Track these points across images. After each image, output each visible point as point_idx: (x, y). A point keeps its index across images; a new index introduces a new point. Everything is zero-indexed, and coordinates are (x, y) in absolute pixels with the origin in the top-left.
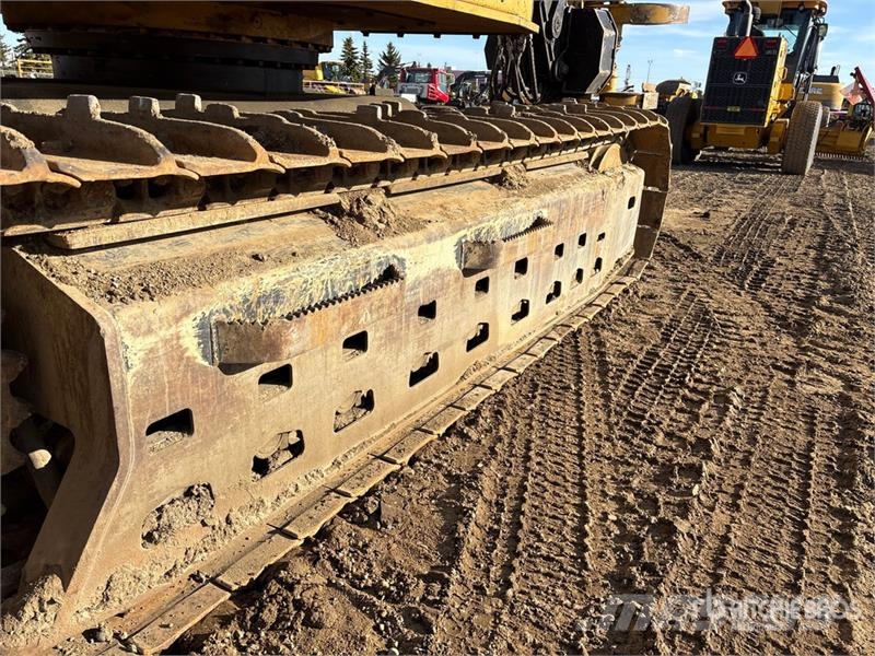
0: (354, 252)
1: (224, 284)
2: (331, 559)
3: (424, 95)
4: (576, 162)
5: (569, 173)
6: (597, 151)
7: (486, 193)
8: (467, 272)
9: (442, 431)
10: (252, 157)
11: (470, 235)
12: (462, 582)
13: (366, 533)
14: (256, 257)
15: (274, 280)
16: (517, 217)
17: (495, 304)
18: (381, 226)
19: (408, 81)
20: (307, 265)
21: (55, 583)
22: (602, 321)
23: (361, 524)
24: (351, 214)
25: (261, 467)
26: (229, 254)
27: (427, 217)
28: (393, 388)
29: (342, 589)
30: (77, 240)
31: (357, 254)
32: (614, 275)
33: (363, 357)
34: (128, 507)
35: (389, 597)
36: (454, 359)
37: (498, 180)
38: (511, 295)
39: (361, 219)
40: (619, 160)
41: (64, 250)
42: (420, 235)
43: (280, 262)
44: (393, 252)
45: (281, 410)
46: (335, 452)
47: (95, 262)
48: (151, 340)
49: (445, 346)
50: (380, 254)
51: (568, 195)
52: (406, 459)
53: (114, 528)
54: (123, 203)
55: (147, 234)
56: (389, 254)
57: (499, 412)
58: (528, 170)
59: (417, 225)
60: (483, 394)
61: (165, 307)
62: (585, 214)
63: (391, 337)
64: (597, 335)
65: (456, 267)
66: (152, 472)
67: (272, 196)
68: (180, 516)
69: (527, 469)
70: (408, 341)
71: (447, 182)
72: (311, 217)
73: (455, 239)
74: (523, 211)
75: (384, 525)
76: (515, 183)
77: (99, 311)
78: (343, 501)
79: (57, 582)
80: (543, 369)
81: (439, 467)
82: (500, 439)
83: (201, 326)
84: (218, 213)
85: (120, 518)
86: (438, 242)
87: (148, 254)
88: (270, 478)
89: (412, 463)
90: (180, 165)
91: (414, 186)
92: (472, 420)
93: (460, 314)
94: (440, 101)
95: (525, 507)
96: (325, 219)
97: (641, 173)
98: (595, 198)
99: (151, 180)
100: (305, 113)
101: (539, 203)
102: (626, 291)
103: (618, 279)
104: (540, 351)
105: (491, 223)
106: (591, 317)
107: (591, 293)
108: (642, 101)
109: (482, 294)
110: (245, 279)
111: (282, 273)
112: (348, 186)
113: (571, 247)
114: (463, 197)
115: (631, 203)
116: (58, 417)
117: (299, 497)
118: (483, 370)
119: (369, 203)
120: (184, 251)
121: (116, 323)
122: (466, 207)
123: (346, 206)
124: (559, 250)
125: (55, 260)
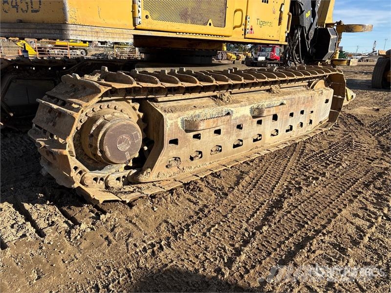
0: (219, 107)
1: (187, 112)
2: (206, 181)
3: (269, 57)
4: (303, 86)
5: (299, 90)
6: (314, 82)
7: (264, 95)
8: (254, 117)
9: (242, 162)
10: (196, 83)
11: (255, 106)
12: (238, 190)
13: (216, 179)
14: (195, 107)
15: (198, 112)
16: (273, 102)
17: (264, 129)
18: (227, 102)
19: (262, 51)
20: (206, 110)
21: (149, 170)
22: (309, 141)
23: (215, 177)
24: (219, 98)
25: (192, 159)
26: (189, 105)
27: (242, 100)
28: (228, 147)
29: (208, 187)
30: (160, 100)
31: (220, 108)
32: (318, 127)
33: (219, 136)
34: (164, 158)
35: (219, 189)
36: (248, 142)
37: (269, 91)
38: (270, 127)
39: (222, 99)
40: (324, 85)
41: (157, 101)
42: (238, 105)
43: (200, 108)
44: (230, 108)
45: (197, 144)
46: (210, 160)
47: (162, 104)
48: (172, 121)
49: (245, 139)
50: (226, 108)
51: (296, 96)
52: (230, 166)
53: (161, 161)
54: (168, 93)
55: (172, 99)
56: (229, 109)
57: (261, 160)
58: (281, 88)
59: (238, 102)
60: (258, 155)
61: (175, 115)
62: (303, 103)
63: (228, 132)
64: (305, 145)
65: (250, 115)
66: (169, 151)
67: (200, 93)
68: (174, 163)
69: (265, 173)
70: (233, 135)
71: (250, 91)
72: (209, 98)
73: (250, 106)
74: (276, 100)
75: (221, 178)
76: (275, 92)
77: (163, 114)
78: (211, 172)
79: (150, 170)
80: (280, 152)
81: (239, 169)
82: (259, 166)
83: (182, 120)
84: (187, 96)
85: (162, 159)
86: (244, 107)
87: (172, 104)
88: (193, 161)
89: (231, 168)
90: (182, 84)
91: (239, 91)
92: (252, 161)
93: (251, 130)
94: (276, 60)
95: (261, 180)
96: (212, 99)
97: (332, 91)
98: (308, 98)
99: (174, 87)
100: (210, 71)
101: (282, 98)
102: (322, 133)
103: (320, 128)
104: (281, 147)
105: (263, 103)
106: (305, 139)
107: (307, 132)
108: (349, 62)
109: (260, 125)
110: (192, 111)
111: (200, 111)
112: (219, 91)
113: (297, 114)
114: (256, 95)
115: (327, 101)
116: (151, 138)
117: (200, 168)
118: (259, 149)
119: (224, 95)
120: (179, 104)
121: (166, 116)
122: (255, 98)
123: (218, 96)
124: (292, 115)
125: (155, 104)
